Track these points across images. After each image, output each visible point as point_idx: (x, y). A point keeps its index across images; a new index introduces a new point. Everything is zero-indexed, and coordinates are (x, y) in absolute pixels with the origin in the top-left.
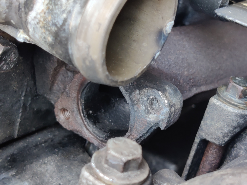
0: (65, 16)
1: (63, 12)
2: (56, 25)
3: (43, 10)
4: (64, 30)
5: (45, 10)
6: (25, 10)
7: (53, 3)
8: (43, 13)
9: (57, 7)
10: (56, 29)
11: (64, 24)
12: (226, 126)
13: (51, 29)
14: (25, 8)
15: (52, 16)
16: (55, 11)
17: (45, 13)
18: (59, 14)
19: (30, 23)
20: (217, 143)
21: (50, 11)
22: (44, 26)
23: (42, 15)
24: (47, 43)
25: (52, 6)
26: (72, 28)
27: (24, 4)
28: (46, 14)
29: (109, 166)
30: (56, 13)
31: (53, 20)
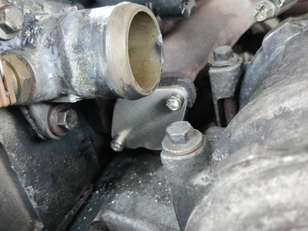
0: (95, 68)
1: (93, 67)
2: (93, 78)
3: (79, 73)
4: (100, 77)
5: (80, 73)
6: (67, 80)
7: (83, 65)
8: (80, 75)
9: (87, 66)
10: (94, 80)
11: (98, 74)
12: (228, 83)
13: (91, 82)
14: (66, 79)
15: (87, 74)
16: (87, 69)
17: (81, 75)
18: (91, 69)
19: (75, 87)
20: (229, 96)
21: (84, 71)
22: (85, 83)
23: (80, 76)
24: (93, 93)
25: (84, 67)
26: (104, 73)
27: (65, 77)
28: (83, 74)
29: (176, 144)
30: (88, 70)
31: (89, 76)
